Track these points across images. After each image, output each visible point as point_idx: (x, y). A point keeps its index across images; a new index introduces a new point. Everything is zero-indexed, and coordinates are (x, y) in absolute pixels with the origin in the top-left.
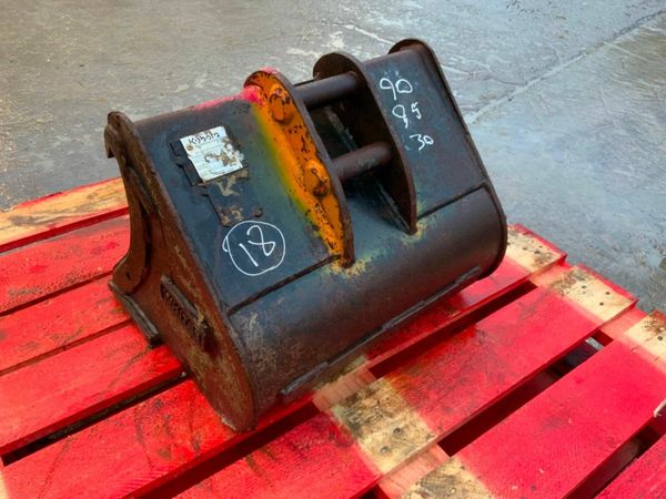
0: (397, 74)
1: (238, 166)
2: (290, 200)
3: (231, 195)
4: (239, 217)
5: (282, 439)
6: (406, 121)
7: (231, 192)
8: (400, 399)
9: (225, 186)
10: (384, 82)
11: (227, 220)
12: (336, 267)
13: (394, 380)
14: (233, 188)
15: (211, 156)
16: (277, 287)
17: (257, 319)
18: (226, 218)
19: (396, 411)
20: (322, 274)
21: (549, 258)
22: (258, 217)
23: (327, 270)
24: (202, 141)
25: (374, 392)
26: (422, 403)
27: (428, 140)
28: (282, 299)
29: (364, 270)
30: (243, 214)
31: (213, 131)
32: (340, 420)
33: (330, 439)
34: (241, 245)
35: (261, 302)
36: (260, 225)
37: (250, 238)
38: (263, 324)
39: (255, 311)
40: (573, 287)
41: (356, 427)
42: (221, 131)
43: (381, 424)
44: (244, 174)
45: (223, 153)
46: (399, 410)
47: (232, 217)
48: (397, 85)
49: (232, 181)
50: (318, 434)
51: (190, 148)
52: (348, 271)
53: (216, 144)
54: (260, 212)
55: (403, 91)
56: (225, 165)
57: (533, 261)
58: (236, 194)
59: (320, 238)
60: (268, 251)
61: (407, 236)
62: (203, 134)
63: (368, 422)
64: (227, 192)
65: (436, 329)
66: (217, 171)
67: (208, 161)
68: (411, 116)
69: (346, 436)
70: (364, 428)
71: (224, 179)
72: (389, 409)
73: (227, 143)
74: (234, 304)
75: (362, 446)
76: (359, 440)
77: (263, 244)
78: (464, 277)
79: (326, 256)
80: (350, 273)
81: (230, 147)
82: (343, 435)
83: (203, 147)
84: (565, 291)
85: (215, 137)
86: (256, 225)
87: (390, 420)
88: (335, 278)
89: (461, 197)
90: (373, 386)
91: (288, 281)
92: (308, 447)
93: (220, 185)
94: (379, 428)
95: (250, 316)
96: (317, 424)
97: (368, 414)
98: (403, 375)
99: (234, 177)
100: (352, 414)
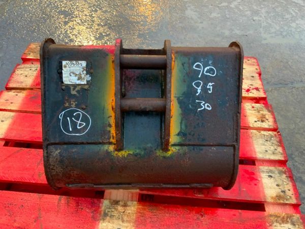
0: (210, 62)
1: (84, 82)
2: (104, 108)
3: (75, 95)
4: (73, 106)
5: (77, 199)
6: (199, 91)
7: (76, 93)
8: (134, 217)
9: (74, 89)
10: (198, 65)
11: (67, 105)
12: (111, 148)
13: (140, 207)
14: (78, 91)
15: (74, 73)
16: (76, 144)
17: (59, 153)
18: (67, 104)
19: (127, 221)
20: (102, 148)
21: (287, 200)
22: (83, 109)
23: (106, 147)
24: (72, 65)
25: (127, 206)
26: (140, 226)
27: (208, 106)
28: (75, 150)
29: (126, 156)
30: (76, 105)
31: (80, 62)
32: (103, 207)
33: (92, 212)
34: (68, 118)
35: (65, 146)
36: (82, 113)
37: (74, 117)
38: (61, 156)
39: (60, 149)
40: (282, 225)
41: (106, 215)
42: (84, 63)
43: (116, 221)
44: (86, 87)
45: (80, 74)
46: (129, 222)
47: (70, 104)
48: (206, 69)
49: (78, 88)
50: (90, 207)
51: (65, 67)
52: (116, 152)
53: (78, 68)
54: (85, 107)
55: (208, 74)
56: (78, 79)
57: (275, 195)
58: (78, 95)
59: (110, 131)
60: (79, 126)
61: (161, 151)
62: (74, 62)
63: (112, 216)
64: (73, 92)
65: (185, 196)
66: (72, 81)
67: (71, 75)
68: (205, 89)
69: (98, 216)
70: (108, 218)
71: (75, 86)
72: (125, 218)
73: (84, 70)
74: (52, 141)
75: (100, 225)
76: (101, 221)
77: (79, 122)
78: (196, 185)
79: (108, 141)
80: (116, 154)
81: (85, 72)
82: (98, 215)
83: (71, 68)
84: (275, 224)
85: (80, 65)
86: (81, 112)
87: (121, 223)
88: (108, 153)
89: (212, 146)
90: (129, 203)
91: (82, 143)
92: (82, 209)
93: (72, 88)
94: (113, 223)
95: (57, 150)
96: (94, 202)
97: (115, 213)
98: (146, 208)
99: (80, 87)
100: (110, 208)
